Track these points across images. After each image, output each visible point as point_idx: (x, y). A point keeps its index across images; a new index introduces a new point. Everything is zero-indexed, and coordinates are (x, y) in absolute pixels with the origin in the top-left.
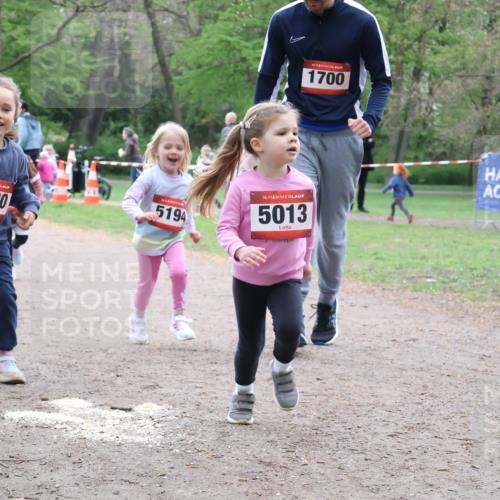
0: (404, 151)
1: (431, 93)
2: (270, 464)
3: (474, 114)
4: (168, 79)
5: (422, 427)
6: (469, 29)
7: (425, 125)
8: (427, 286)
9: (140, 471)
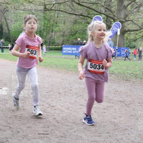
0: (50, 45)
1: (55, 35)
2: (26, 98)
3: (62, 39)
4: (9, 31)
5: (52, 91)
6: (61, 24)
7: (54, 40)
8: (53, 67)
9: (3, 99)
